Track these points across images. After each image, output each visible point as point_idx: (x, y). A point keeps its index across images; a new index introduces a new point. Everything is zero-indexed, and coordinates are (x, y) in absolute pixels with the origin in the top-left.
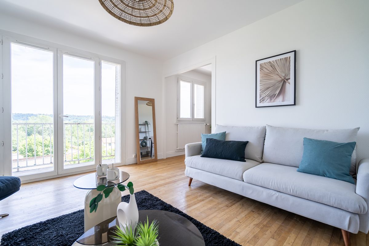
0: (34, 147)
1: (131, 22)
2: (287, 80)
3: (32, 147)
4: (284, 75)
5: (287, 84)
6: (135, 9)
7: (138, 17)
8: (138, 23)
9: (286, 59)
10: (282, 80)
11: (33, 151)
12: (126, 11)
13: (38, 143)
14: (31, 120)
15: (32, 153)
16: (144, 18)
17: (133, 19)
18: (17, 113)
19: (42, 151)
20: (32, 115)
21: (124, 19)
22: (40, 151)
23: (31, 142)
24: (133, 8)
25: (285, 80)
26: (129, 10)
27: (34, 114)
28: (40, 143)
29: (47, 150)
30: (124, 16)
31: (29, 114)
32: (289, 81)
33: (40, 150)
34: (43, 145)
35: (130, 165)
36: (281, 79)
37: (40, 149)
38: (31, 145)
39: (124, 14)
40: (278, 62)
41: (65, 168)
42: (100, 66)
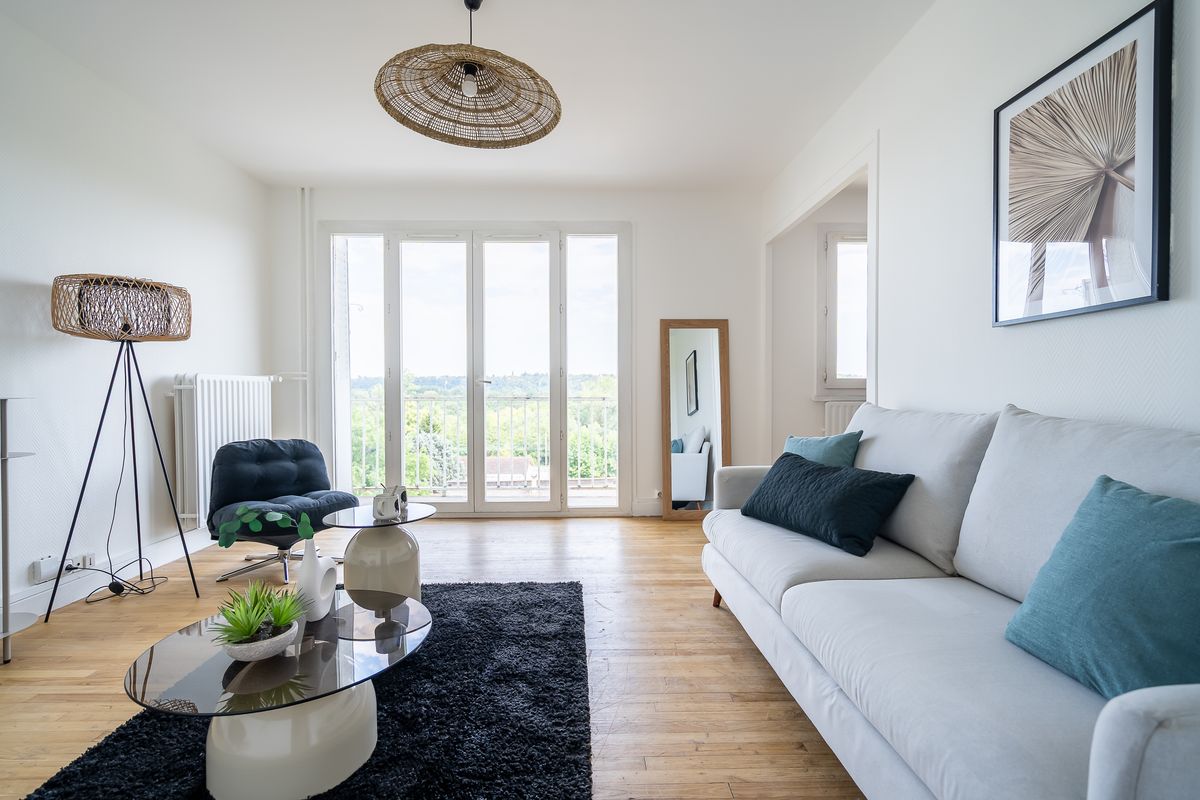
2: (1120, 169)
4: (1105, 150)
5: (1121, 189)
6: (495, 110)
7: (512, 125)
8: (522, 138)
9: (1116, 59)
10: (1098, 176)
12: (480, 122)
16: (527, 122)
17: (509, 133)
25: (1114, 175)
26: (489, 119)
32: (1129, 172)
35: (643, 518)
36: (1092, 172)
39: (484, 131)
40: (1080, 90)
41: (487, 500)
42: (563, 249)
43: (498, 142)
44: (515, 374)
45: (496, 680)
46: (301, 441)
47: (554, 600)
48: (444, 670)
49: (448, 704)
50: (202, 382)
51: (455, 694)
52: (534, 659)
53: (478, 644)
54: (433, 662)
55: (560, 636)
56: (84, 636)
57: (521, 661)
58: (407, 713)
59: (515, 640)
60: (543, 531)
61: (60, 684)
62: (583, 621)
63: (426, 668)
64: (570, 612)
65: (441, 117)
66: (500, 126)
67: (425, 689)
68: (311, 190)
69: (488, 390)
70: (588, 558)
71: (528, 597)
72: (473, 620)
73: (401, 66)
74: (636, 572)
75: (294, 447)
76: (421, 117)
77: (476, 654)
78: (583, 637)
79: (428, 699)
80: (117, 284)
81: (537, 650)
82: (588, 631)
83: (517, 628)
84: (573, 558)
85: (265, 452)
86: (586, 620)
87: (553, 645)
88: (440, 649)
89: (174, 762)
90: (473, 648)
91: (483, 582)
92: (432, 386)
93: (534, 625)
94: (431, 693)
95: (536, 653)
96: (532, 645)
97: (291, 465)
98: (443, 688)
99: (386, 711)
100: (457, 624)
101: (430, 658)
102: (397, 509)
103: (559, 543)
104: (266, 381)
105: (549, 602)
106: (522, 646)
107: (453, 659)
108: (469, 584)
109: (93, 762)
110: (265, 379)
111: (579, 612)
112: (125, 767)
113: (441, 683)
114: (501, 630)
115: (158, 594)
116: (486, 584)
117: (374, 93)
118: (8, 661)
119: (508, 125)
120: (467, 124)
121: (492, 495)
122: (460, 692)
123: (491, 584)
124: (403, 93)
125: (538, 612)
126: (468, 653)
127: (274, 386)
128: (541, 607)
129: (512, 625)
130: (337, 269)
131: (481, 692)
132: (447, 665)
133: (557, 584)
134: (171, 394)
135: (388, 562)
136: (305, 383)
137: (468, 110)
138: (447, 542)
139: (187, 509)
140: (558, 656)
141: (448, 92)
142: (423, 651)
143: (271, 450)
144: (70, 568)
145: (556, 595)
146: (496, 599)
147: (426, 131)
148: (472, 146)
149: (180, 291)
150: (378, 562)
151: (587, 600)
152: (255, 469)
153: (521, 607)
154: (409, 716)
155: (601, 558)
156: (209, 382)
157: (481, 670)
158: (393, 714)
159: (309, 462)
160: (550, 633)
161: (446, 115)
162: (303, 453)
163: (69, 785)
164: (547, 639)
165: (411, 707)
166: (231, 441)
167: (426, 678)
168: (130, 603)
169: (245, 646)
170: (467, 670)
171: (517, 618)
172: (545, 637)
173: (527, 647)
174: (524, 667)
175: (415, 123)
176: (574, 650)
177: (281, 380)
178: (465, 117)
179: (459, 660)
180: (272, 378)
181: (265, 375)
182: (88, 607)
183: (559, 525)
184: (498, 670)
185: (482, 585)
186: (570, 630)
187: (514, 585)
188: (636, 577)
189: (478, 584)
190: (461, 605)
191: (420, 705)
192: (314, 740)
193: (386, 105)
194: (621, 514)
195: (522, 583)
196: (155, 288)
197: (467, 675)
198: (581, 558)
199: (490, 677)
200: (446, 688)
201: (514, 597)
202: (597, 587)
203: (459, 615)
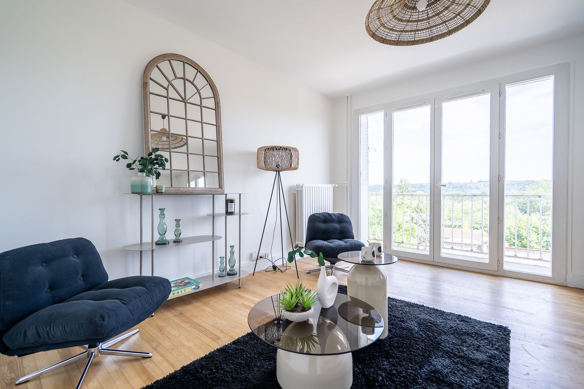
0: (524, 233)
1: (452, 30)
3: (521, 233)
6: (441, 12)
7: (454, 17)
8: (462, 24)
11: (523, 239)
12: (432, 25)
13: (531, 228)
14: (529, 192)
15: (520, 242)
16: (466, 11)
17: (452, 25)
18: (510, 180)
19: (537, 241)
20: (533, 181)
21: (439, 35)
22: (535, 242)
23: (519, 225)
24: (438, 14)
26: (437, 20)
27: (536, 180)
28: (534, 227)
29: (546, 241)
30: (435, 31)
31: (527, 181)
33: (534, 239)
34: (541, 232)
35: (578, 290)
37: (534, 237)
38: (519, 229)
39: (434, 30)
41: (442, 255)
42: (502, 95)
43: (445, 33)
44: (473, 182)
45: (430, 380)
46: (342, 214)
47: (484, 335)
48: (397, 357)
49: (395, 382)
50: (305, 187)
51: (401, 377)
52: (461, 375)
53: (422, 348)
54: (392, 350)
55: (486, 366)
56: (261, 285)
57: (451, 372)
58: (370, 376)
59: (449, 355)
60: (484, 282)
61: (249, 301)
62: (508, 360)
63: (387, 351)
64: (497, 349)
65: (406, 31)
66: (445, 22)
67: (383, 365)
68: (351, 96)
69: (443, 191)
70: (518, 310)
71: (463, 326)
72: (421, 331)
73: (379, 8)
74: (569, 334)
75: (339, 217)
76: (394, 36)
77: (419, 354)
78: (507, 374)
79: (384, 373)
80: (276, 149)
81: (465, 369)
82: (512, 369)
83: (452, 347)
84: (505, 308)
85: (326, 218)
86: (511, 359)
87: (480, 370)
88: (397, 343)
89: (269, 352)
90: (418, 349)
91: (432, 307)
92: (422, 189)
93: (465, 349)
94: (386, 370)
95: (463, 371)
96: (461, 363)
97: (337, 225)
98: (394, 370)
99: (360, 369)
100: (410, 330)
101: (389, 346)
102: (374, 256)
103: (496, 294)
104: (330, 187)
105: (478, 335)
106: (454, 361)
107: (404, 352)
108: (423, 306)
109: (247, 339)
110: (330, 186)
111: (506, 351)
112: (255, 346)
113: (393, 365)
114: (439, 344)
115: (286, 273)
116: (434, 309)
117: (366, 31)
118: (240, 288)
119: (451, 19)
120: (422, 30)
121: (446, 252)
122: (404, 377)
123: (437, 310)
124: (382, 25)
125: (470, 340)
126: (414, 352)
127: (334, 188)
128: (472, 337)
129: (448, 343)
130: (362, 132)
131: (417, 383)
132: (399, 355)
133: (488, 323)
134: (295, 192)
135: (369, 285)
136: (347, 187)
137: (423, 20)
138: (414, 276)
139: (299, 240)
140: (481, 381)
141: (409, 14)
142: (387, 340)
143: (329, 218)
144: (261, 257)
145: (487, 332)
146: (439, 321)
147: (398, 43)
148: (426, 42)
149: (295, 149)
150: (364, 283)
151: (513, 343)
152: (322, 226)
153: (456, 332)
154: (371, 379)
155: (531, 314)
156: (308, 187)
157: (421, 368)
158: (362, 373)
159: (344, 224)
160: (477, 360)
161: (408, 28)
162: (342, 220)
163: (238, 345)
164: (474, 363)
165: (373, 373)
166: (314, 213)
167: (385, 358)
168: (278, 275)
169: (289, 313)
170: (412, 364)
171: (452, 339)
172: (473, 362)
173: (457, 363)
174: (452, 378)
175: (390, 40)
176: (497, 381)
177: (337, 185)
178: (421, 25)
179: (408, 355)
180: (333, 185)
181: (330, 183)
182: (265, 273)
183: (496, 281)
184: (433, 372)
185: (431, 309)
186: (495, 363)
187: (454, 315)
188: (567, 339)
189: (428, 308)
190: (415, 318)
191: (379, 374)
192: (319, 372)
193: (373, 35)
194: (554, 282)
195: (459, 315)
196: (286, 149)
197: (411, 367)
198: (512, 309)
199: (426, 375)
200: (396, 370)
201: (452, 324)
202: (525, 336)
203: (414, 325)
